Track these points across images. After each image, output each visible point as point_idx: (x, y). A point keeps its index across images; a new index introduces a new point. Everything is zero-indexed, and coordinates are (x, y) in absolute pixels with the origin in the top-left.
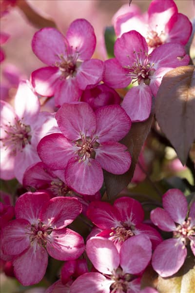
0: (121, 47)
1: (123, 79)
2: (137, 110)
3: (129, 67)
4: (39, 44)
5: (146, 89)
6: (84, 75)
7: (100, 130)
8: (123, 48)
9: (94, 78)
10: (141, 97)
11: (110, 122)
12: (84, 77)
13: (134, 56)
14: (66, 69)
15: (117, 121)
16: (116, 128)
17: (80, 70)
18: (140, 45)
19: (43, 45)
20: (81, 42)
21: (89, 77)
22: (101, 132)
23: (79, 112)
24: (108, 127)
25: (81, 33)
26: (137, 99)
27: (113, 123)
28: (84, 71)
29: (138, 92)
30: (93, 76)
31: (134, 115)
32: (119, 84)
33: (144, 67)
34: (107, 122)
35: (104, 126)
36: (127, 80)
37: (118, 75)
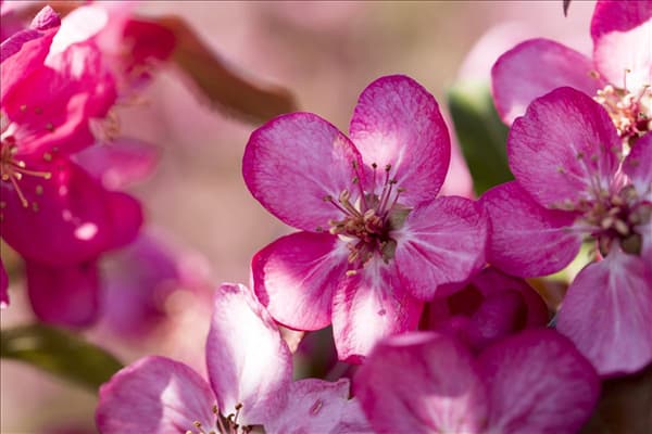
0: (528, 145)
1: (549, 246)
2: (608, 337)
3: (567, 204)
4: (267, 165)
5: (630, 268)
6: (421, 251)
7: (499, 414)
8: (536, 147)
9: (456, 260)
10: (619, 296)
11: (530, 385)
12: (422, 257)
13: (574, 170)
14: (362, 237)
15: (551, 379)
16: (549, 403)
17: (405, 235)
18: (588, 133)
19: (281, 169)
20: (399, 147)
21: (441, 256)
22: (504, 420)
23: (425, 364)
24: (526, 401)
25: (394, 121)
26: (603, 302)
27: (540, 386)
28: (421, 237)
29: (605, 279)
30: (450, 253)
31: (600, 356)
32: (540, 261)
33: (617, 199)
34: (519, 386)
35: (509, 400)
36: (562, 245)
37: (529, 232)
